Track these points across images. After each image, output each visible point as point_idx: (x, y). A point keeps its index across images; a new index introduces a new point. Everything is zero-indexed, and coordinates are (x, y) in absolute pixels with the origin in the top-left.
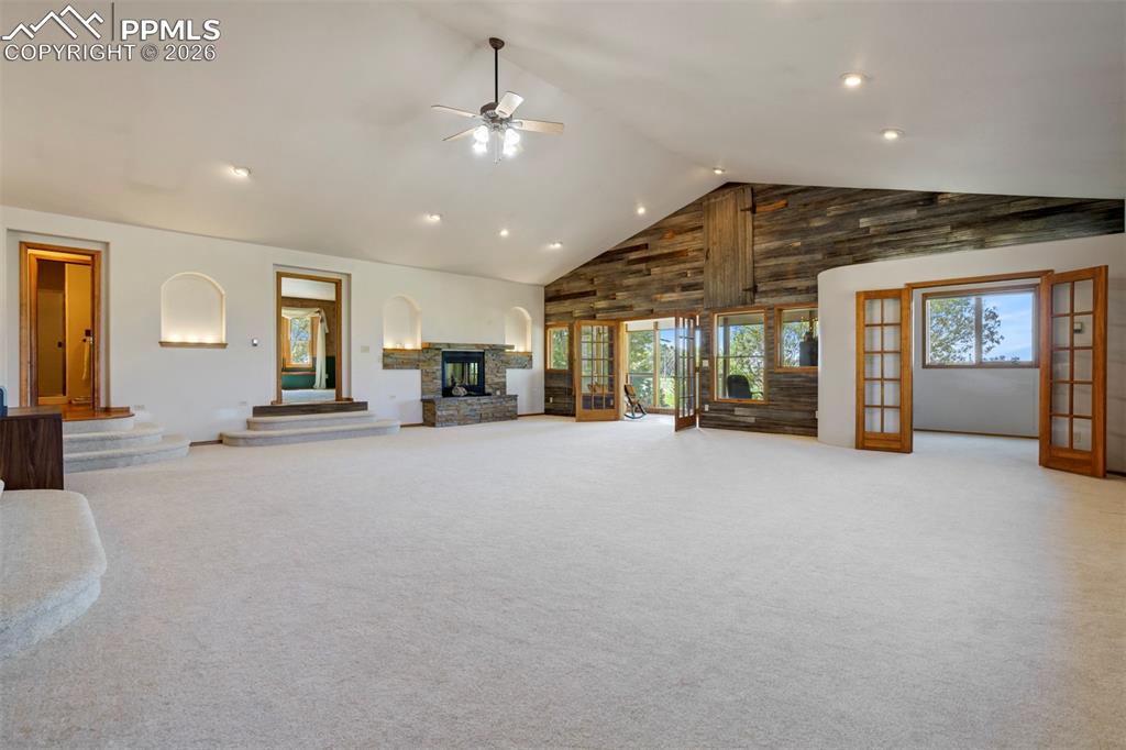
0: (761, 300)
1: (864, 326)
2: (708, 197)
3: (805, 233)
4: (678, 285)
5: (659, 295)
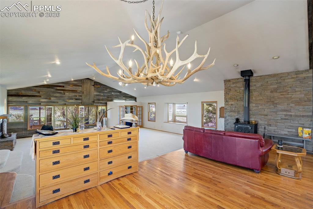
0: (95, 104)
2: (83, 80)
4: (74, 99)
5: (68, 100)
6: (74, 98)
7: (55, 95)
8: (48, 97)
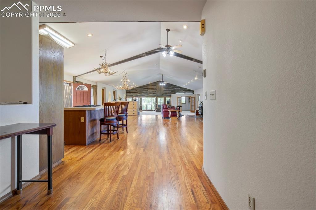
0: (163, 96)
1: (178, 100)
2: (157, 82)
3: (169, 89)
5: (149, 94)
6: (152, 93)
7: (143, 92)
8: (140, 93)
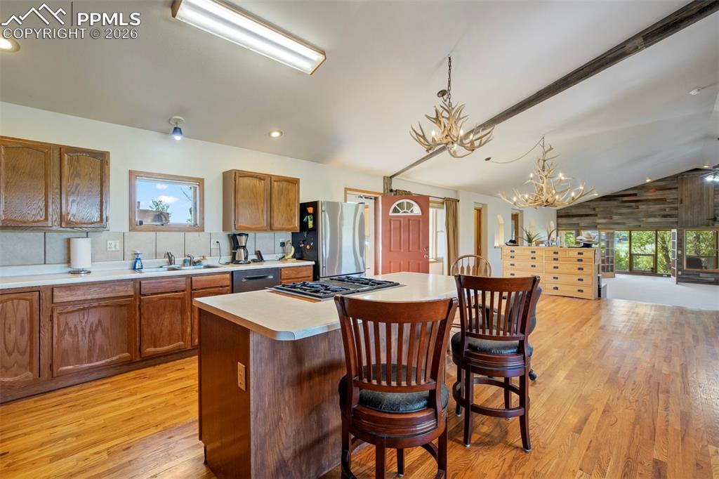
2: (682, 174)
4: (659, 215)
5: (644, 219)
6: (658, 213)
7: (620, 211)
8: (609, 215)
